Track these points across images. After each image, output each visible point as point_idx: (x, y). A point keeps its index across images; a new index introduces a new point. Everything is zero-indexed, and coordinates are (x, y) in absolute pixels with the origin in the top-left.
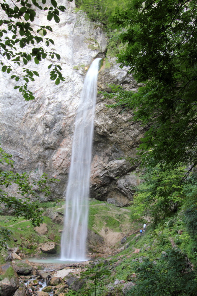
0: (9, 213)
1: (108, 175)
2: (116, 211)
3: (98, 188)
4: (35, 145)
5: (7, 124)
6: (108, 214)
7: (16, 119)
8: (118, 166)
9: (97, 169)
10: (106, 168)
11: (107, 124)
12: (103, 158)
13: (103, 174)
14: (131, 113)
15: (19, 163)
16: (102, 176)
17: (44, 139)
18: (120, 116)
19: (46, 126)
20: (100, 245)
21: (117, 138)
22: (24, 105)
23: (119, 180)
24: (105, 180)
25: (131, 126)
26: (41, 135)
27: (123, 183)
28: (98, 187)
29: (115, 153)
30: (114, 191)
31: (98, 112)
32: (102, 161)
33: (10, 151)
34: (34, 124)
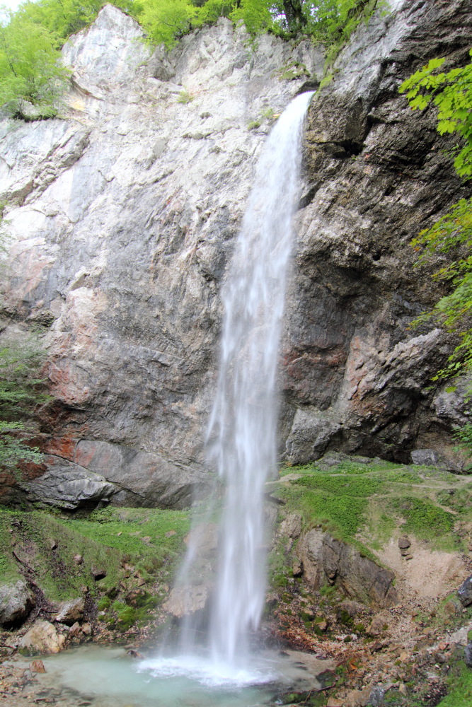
0: (161, 502)
1: (399, 384)
2: (440, 483)
3: (380, 429)
4: (189, 328)
5: (121, 288)
6: (414, 491)
7: (136, 275)
8: (421, 353)
9: (365, 372)
10: (387, 363)
11: (357, 233)
12: (373, 340)
13: (383, 384)
14: (423, 178)
15: (162, 376)
16: (382, 390)
17: (209, 312)
18: (390, 200)
19: (205, 276)
20: (381, 604)
21: (398, 268)
22: (148, 238)
23: (437, 396)
24: (394, 402)
25: (432, 216)
26: (198, 301)
27: (452, 403)
28: (379, 423)
29: (405, 318)
30: (431, 432)
31: (326, 207)
32: (374, 349)
33: (137, 351)
34: (176, 277)
